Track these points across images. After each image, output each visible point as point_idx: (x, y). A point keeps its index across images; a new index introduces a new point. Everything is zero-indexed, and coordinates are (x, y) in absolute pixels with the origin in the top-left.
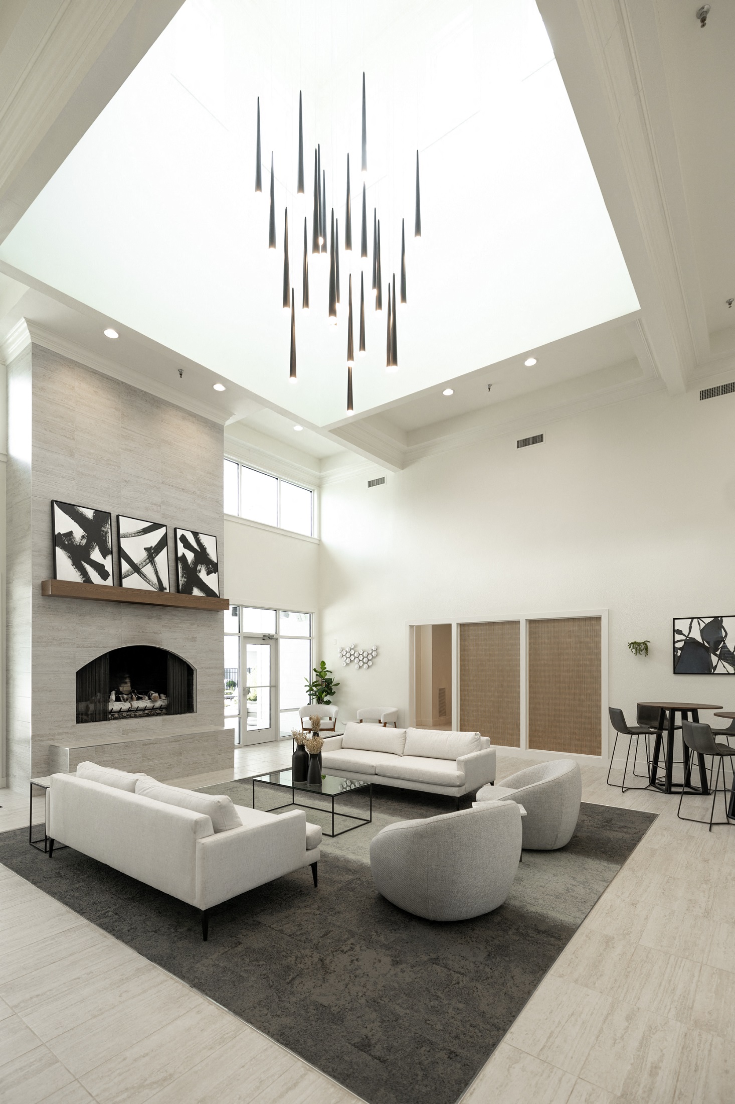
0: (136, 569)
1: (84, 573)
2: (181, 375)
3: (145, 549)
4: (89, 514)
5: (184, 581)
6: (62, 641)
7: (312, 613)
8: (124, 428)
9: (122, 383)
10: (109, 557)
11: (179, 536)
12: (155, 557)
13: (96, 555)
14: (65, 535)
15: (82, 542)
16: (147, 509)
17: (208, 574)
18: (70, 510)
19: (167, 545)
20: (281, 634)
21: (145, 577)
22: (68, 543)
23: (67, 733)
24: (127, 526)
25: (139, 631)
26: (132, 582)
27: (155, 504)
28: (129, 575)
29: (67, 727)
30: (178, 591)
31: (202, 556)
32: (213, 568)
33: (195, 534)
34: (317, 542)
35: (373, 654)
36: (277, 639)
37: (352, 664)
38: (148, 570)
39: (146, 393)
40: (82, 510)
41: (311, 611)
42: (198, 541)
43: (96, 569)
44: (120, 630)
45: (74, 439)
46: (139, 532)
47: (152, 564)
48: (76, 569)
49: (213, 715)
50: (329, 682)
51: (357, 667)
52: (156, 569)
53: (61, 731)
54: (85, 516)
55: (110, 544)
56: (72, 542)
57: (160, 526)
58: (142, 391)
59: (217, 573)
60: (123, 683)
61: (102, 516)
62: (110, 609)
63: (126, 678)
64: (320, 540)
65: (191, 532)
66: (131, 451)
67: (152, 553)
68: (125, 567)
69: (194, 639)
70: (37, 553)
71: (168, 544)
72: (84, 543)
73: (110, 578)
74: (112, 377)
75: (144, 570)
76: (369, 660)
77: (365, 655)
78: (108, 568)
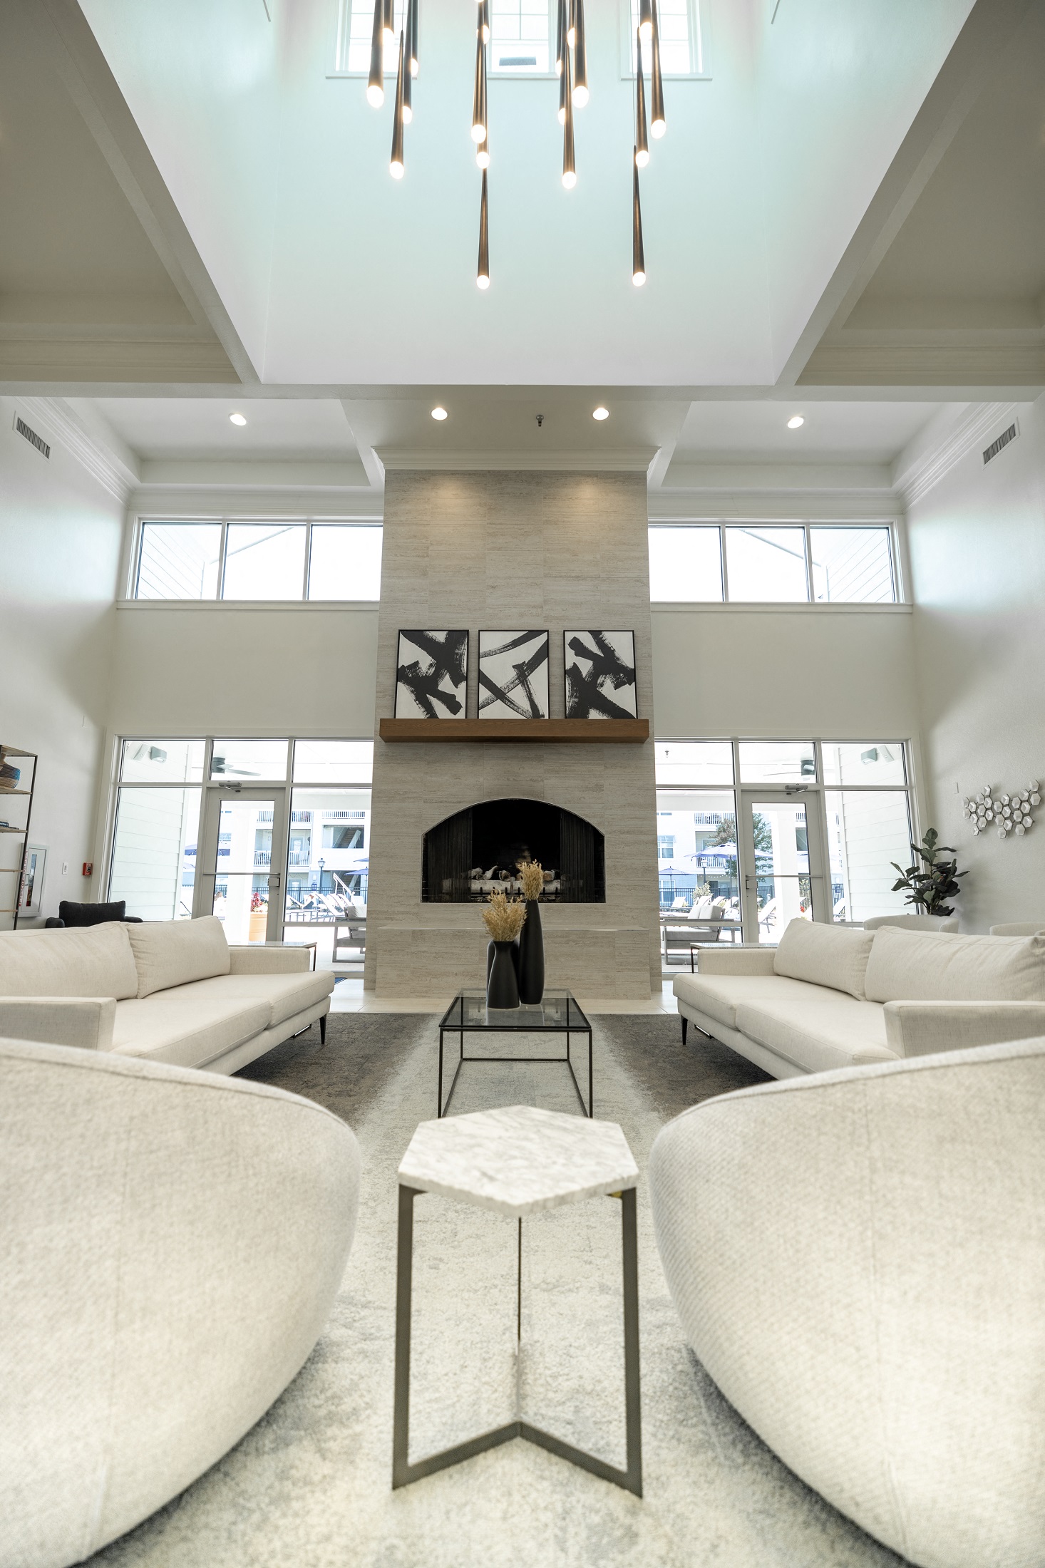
0: (499, 694)
1: (429, 709)
2: (540, 423)
3: (513, 667)
4: (441, 637)
5: (573, 702)
6: (406, 796)
7: (907, 741)
8: (490, 524)
9: (489, 471)
10: (463, 685)
11: (568, 640)
12: (529, 675)
13: (446, 685)
14: (409, 667)
15: (429, 672)
16: (521, 615)
17: (616, 687)
18: (417, 636)
19: (548, 657)
20: (826, 783)
21: (512, 703)
22: (412, 675)
23: (407, 913)
24: (489, 641)
25: (508, 779)
26: (496, 711)
27: (534, 607)
28: (489, 704)
29: (408, 905)
30: (566, 717)
31: (607, 663)
32: (627, 676)
33: (596, 634)
34: (908, 610)
35: (1032, 800)
36: (817, 792)
37: (992, 830)
38: (518, 695)
39: (520, 471)
40: (431, 634)
41: (904, 736)
42: (601, 643)
43: (444, 702)
44: (481, 779)
45: (427, 556)
46: (506, 647)
47: (523, 685)
48: (420, 705)
49: (637, 909)
50: (947, 871)
51: (1002, 834)
52: (530, 691)
53: (401, 909)
54: (435, 641)
55: (464, 669)
56: (417, 674)
57: (539, 632)
58: (515, 472)
59: (634, 683)
60: (519, 857)
61: (457, 637)
62: (466, 752)
63: (524, 851)
64: (912, 605)
65: (588, 631)
66: (499, 549)
67: (523, 672)
68: (485, 693)
69: (599, 788)
70: (382, 694)
71: (550, 655)
72: (432, 672)
73: (463, 711)
74: (475, 471)
75: (510, 695)
76: (1024, 815)
77: (1015, 805)
78: (461, 698)
